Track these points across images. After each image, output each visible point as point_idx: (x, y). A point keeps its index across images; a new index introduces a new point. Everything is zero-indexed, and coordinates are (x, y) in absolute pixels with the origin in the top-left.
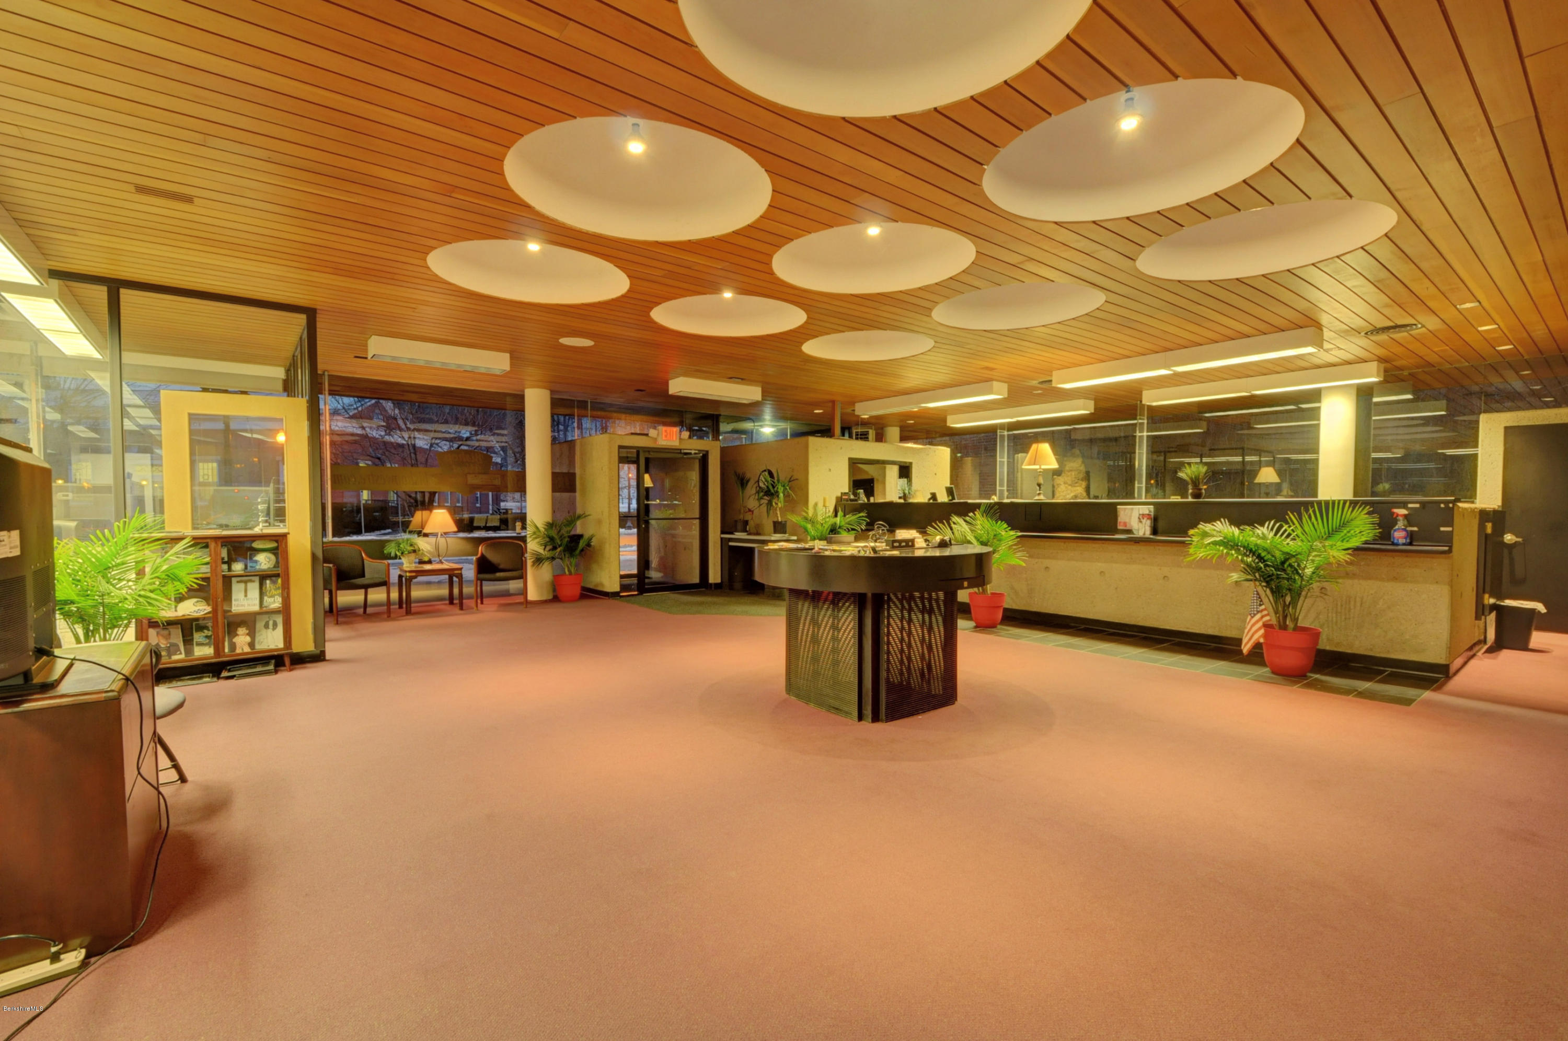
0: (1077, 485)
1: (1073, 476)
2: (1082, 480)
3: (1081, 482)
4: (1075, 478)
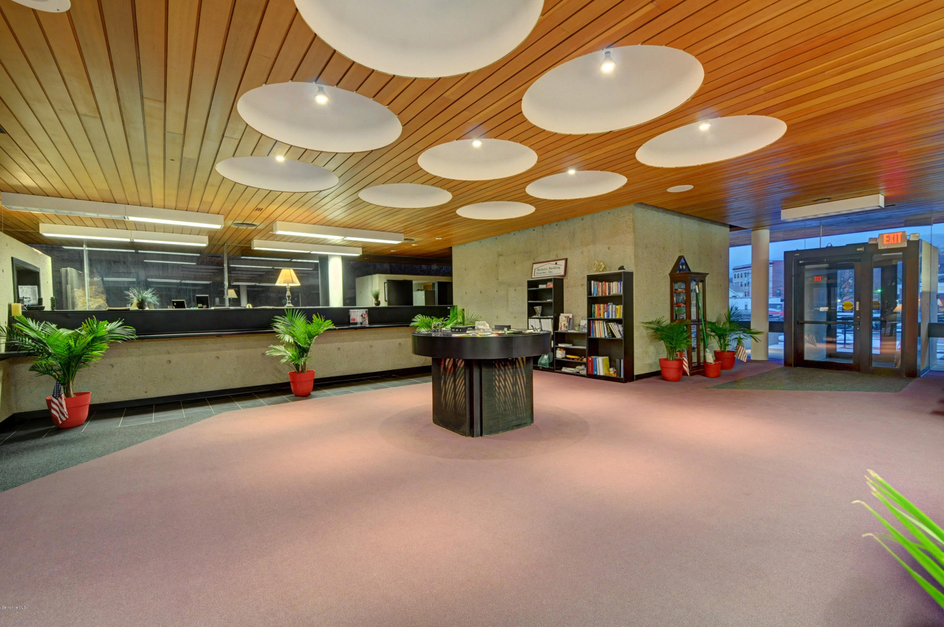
0: (98, 297)
1: (94, 290)
2: (102, 293)
3: (101, 295)
4: (96, 291)
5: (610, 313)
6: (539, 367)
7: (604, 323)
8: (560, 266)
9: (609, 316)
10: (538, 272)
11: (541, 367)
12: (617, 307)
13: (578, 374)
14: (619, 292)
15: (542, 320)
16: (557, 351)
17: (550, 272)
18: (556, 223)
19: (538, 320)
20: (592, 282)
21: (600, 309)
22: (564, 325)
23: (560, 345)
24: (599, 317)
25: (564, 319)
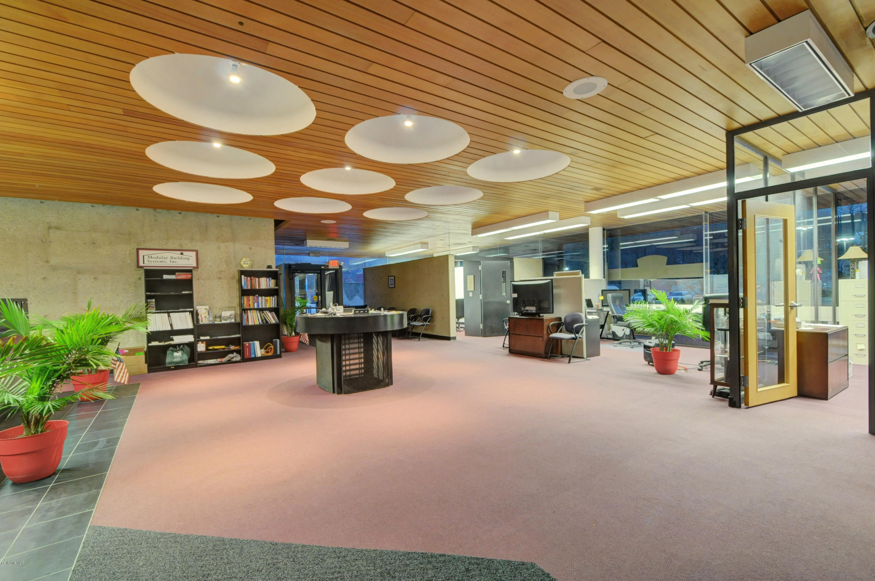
5: (260, 303)
6: (170, 367)
7: (258, 312)
8: (189, 257)
9: (259, 306)
10: (150, 260)
11: (172, 366)
12: (267, 298)
13: (229, 362)
14: (268, 286)
15: (171, 314)
16: (198, 345)
17: (173, 262)
18: (180, 211)
19: (166, 314)
20: (243, 276)
21: (249, 301)
22: (205, 317)
23: (202, 338)
24: (248, 308)
25: (205, 311)
